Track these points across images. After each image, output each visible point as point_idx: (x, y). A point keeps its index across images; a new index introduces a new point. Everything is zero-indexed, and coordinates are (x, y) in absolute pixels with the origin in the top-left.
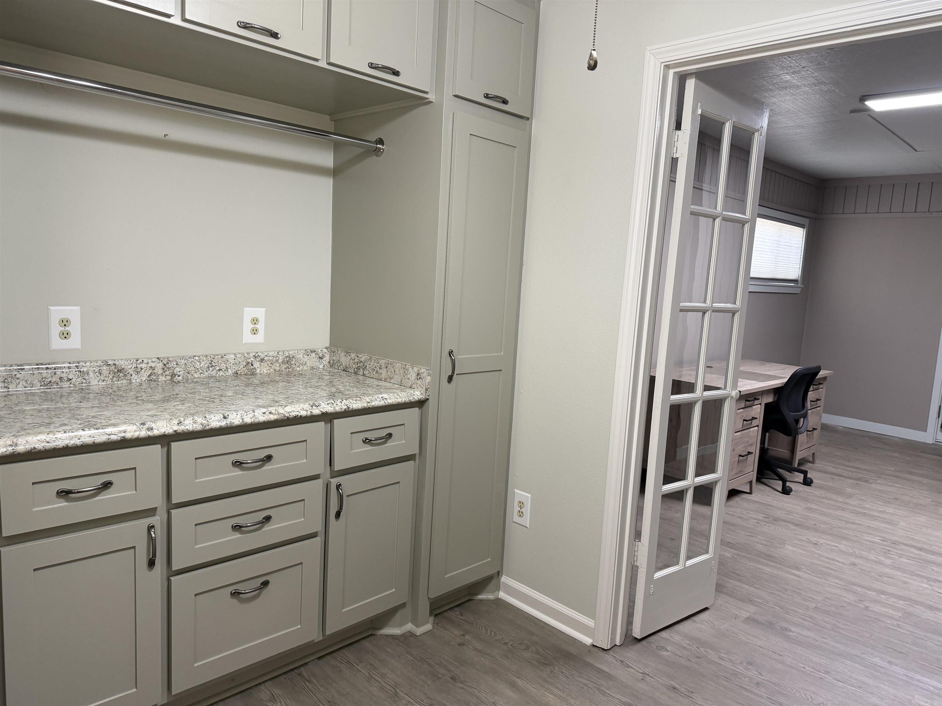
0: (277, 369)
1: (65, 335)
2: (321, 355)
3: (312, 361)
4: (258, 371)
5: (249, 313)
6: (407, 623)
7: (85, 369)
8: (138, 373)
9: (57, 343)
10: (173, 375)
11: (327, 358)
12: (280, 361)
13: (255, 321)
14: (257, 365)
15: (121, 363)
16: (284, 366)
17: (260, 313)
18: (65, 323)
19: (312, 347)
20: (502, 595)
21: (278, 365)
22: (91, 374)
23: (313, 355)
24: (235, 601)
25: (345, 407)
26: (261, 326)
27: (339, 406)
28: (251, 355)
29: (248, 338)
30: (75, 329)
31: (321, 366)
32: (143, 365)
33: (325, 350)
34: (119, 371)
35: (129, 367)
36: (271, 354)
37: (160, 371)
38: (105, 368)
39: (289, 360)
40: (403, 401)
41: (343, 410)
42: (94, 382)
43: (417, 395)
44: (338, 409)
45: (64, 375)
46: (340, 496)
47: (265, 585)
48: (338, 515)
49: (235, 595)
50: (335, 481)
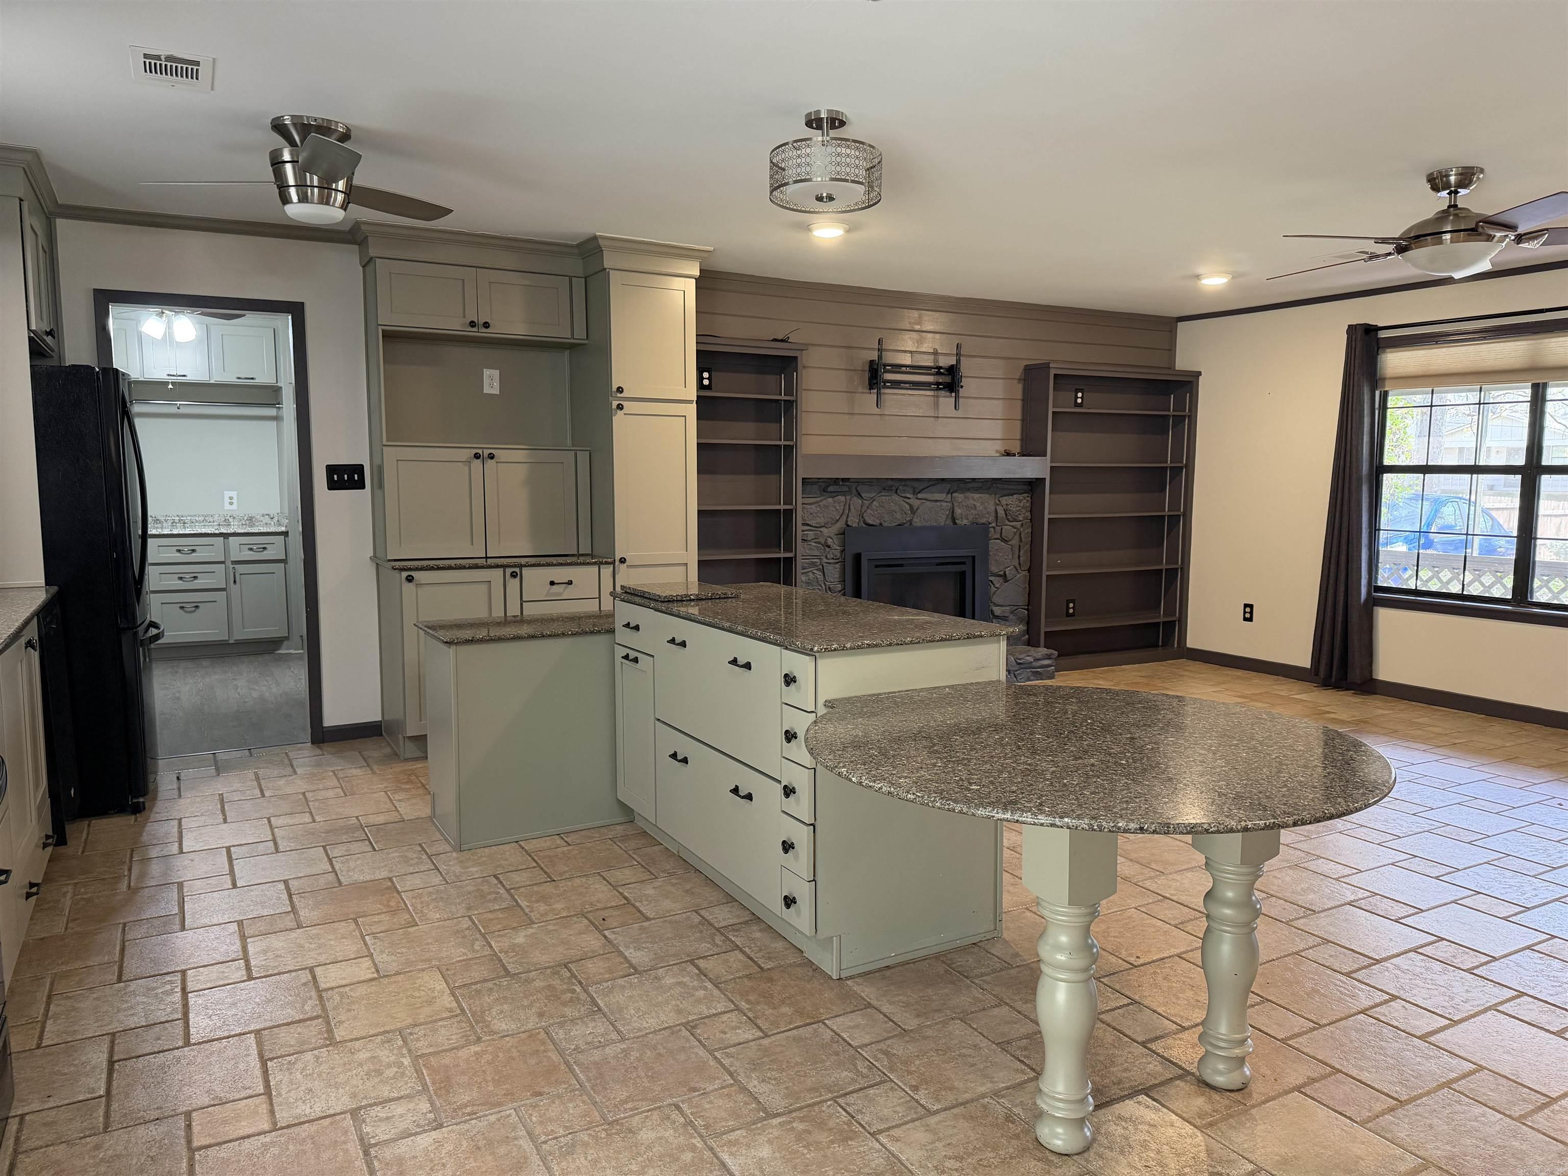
0: (244, 523)
2: (271, 517)
3: (266, 519)
4: (232, 523)
5: (227, 494)
10: (184, 523)
11: (276, 519)
12: (245, 519)
13: (231, 498)
14: (231, 520)
16: (248, 522)
17: (234, 494)
19: (266, 513)
23: (266, 516)
24: (181, 611)
26: (235, 501)
28: (229, 515)
29: (227, 506)
31: (272, 523)
32: (169, 518)
33: (274, 515)
34: (158, 521)
35: (162, 519)
36: (240, 515)
37: (178, 522)
39: (250, 518)
40: (271, 531)
43: (283, 529)
44: (229, 532)
46: (234, 573)
47: (197, 607)
48: (235, 582)
49: (182, 608)
50: (232, 566)
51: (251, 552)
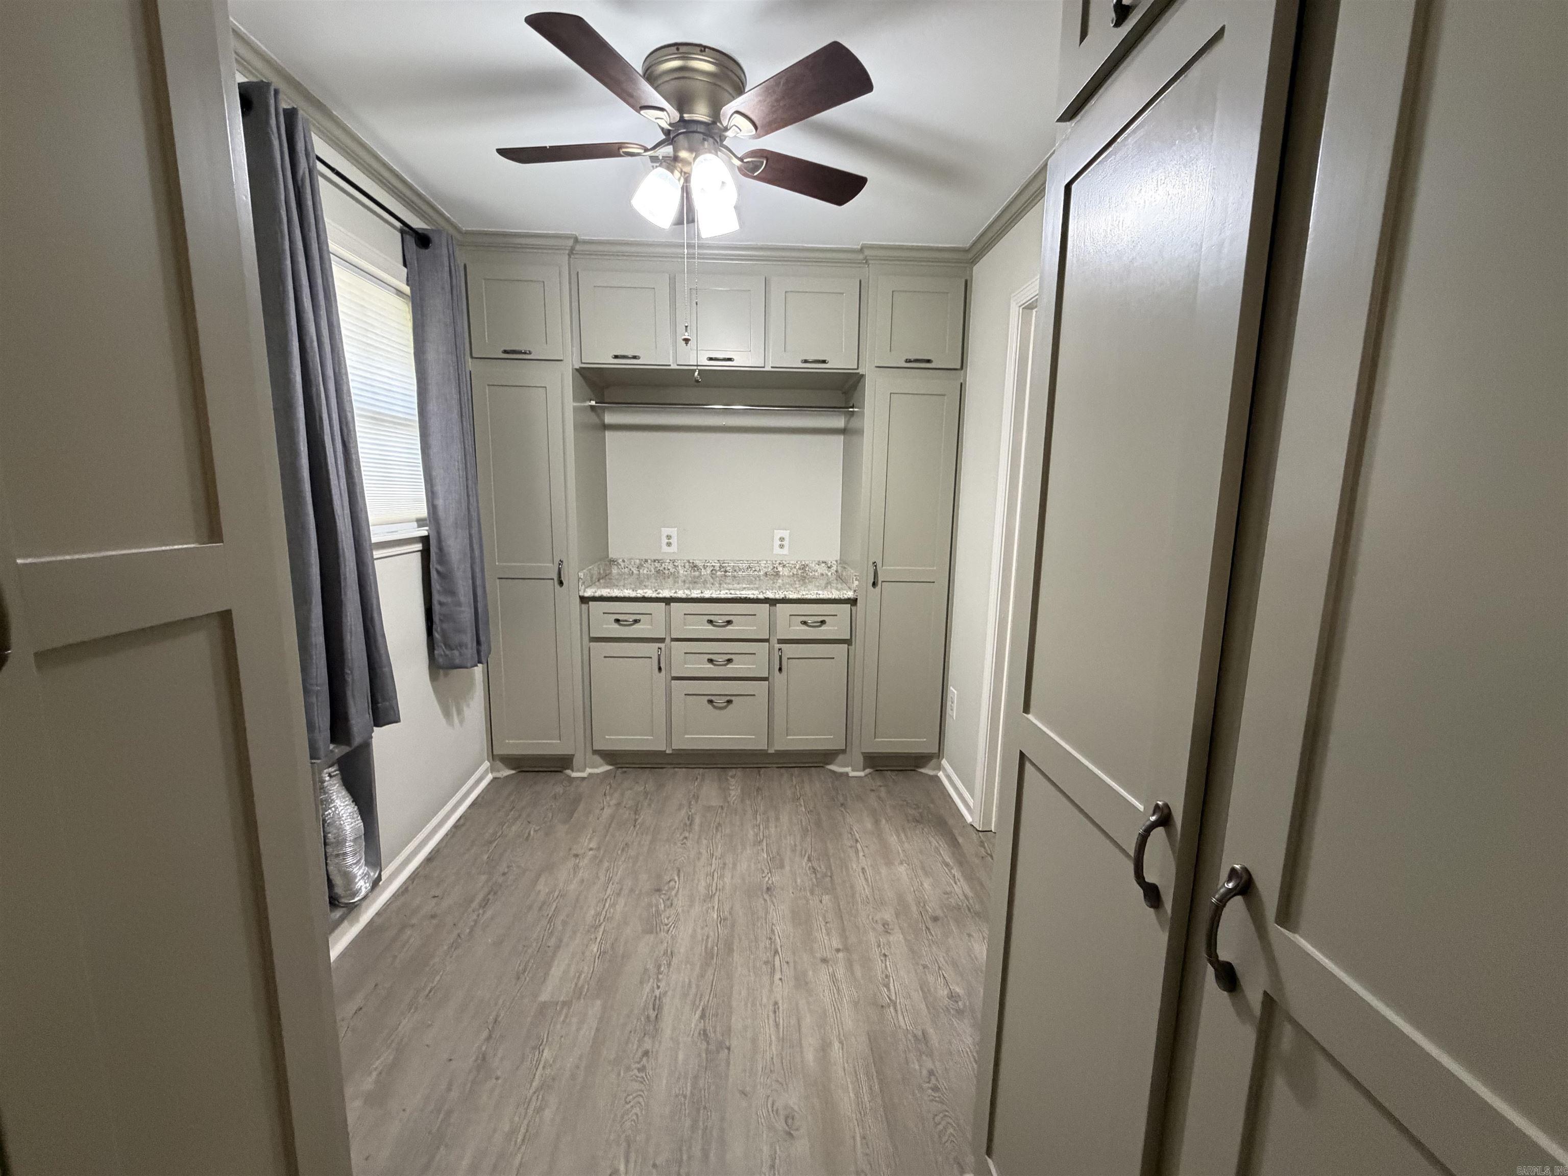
0: (795, 573)
1: (669, 544)
2: (829, 565)
3: (822, 569)
4: (781, 573)
5: (779, 534)
6: (848, 767)
7: (677, 564)
8: (705, 568)
9: (665, 549)
10: (726, 571)
11: (834, 568)
12: (797, 567)
13: (782, 539)
14: (780, 569)
15: (697, 562)
16: (800, 572)
17: (785, 534)
18: (669, 537)
19: (824, 560)
20: (941, 774)
21: (795, 570)
22: (680, 567)
23: (823, 565)
24: (710, 707)
25: (783, 596)
26: (786, 543)
27: (780, 595)
28: (778, 562)
29: (776, 550)
30: (674, 541)
31: (829, 574)
32: (708, 564)
33: (835, 563)
34: (694, 567)
35: (700, 564)
36: (792, 562)
37: (718, 569)
38: (687, 564)
39: (804, 567)
40: (833, 597)
41: (781, 598)
42: (681, 572)
43: (850, 594)
44: (777, 596)
45: (666, 567)
46: (781, 657)
47: (729, 702)
48: (780, 669)
49: (711, 702)
50: (777, 646)
51: (804, 627)
